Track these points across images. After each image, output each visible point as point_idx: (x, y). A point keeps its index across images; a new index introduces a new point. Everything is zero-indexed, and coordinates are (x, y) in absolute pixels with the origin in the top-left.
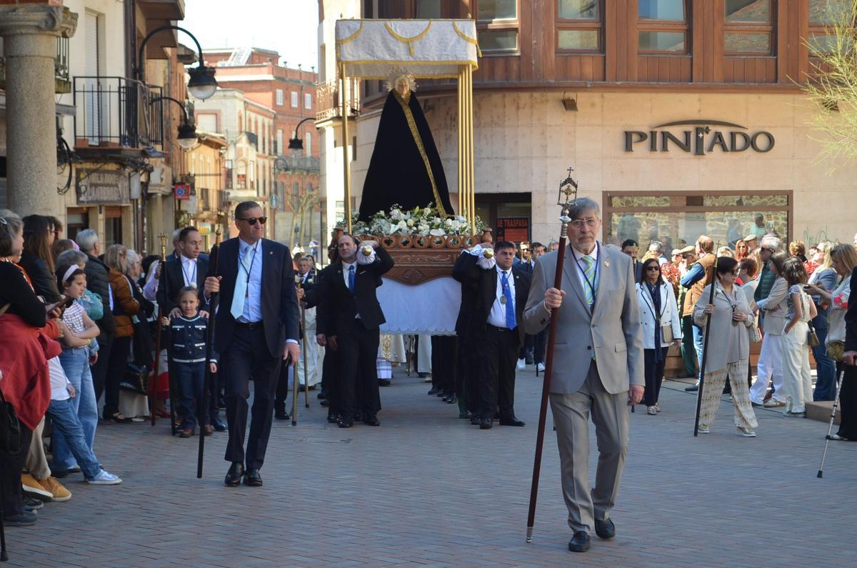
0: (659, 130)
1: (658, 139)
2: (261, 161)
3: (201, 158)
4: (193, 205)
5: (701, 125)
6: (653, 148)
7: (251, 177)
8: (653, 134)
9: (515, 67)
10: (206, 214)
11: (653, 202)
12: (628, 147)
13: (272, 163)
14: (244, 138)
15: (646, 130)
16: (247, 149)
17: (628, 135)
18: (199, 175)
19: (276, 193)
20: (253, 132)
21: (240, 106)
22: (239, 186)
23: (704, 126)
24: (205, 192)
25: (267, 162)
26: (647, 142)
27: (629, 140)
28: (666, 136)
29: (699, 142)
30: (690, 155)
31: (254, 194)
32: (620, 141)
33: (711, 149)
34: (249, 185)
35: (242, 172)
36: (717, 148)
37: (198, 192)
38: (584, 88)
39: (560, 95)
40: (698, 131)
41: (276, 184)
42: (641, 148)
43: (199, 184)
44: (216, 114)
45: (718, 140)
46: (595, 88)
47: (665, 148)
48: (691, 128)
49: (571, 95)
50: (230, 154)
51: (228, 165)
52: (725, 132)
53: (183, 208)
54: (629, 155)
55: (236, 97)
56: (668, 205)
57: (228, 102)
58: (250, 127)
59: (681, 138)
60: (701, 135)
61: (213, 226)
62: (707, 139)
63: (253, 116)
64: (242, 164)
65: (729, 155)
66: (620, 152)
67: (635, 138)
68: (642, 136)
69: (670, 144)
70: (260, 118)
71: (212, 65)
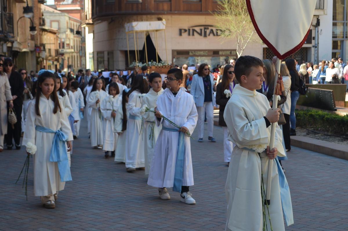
0: (191, 29)
1: (191, 32)
2: (76, 39)
3: (49, 38)
4: (44, 54)
5: (206, 27)
6: (189, 34)
7: (72, 44)
8: (189, 30)
9: (140, 6)
10: (50, 58)
12: (181, 34)
13: (80, 39)
14: (69, 30)
15: (187, 28)
16: (70, 35)
17: (180, 30)
18: (48, 44)
19: (82, 50)
20: (72, 28)
21: (67, 19)
22: (67, 48)
23: (207, 27)
24: (50, 50)
25: (78, 39)
26: (187, 33)
27: (181, 32)
28: (194, 30)
29: (205, 33)
30: (202, 37)
31: (73, 50)
32: (178, 32)
33: (209, 35)
34: (71, 47)
35: (68, 42)
36: (211, 35)
37: (47, 51)
38: (164, 14)
39: (157, 16)
40: (205, 29)
41: (81, 47)
42: (185, 35)
43: (47, 47)
44: (58, 21)
45: (212, 32)
46: (168, 14)
47: (193, 35)
48: (203, 28)
49: (161, 16)
50: (63, 36)
51: (63, 40)
52: (214, 29)
53: (40, 55)
54: (181, 37)
55: (65, 15)
57: (62, 17)
58: (71, 26)
59: (199, 31)
60: (206, 30)
61: (53, 62)
62: (208, 31)
63: (72, 22)
64: (68, 39)
65: (216, 37)
66: (178, 36)
67: (183, 31)
68: (185, 31)
69: (195, 33)
70: (75, 23)
71: (59, 3)
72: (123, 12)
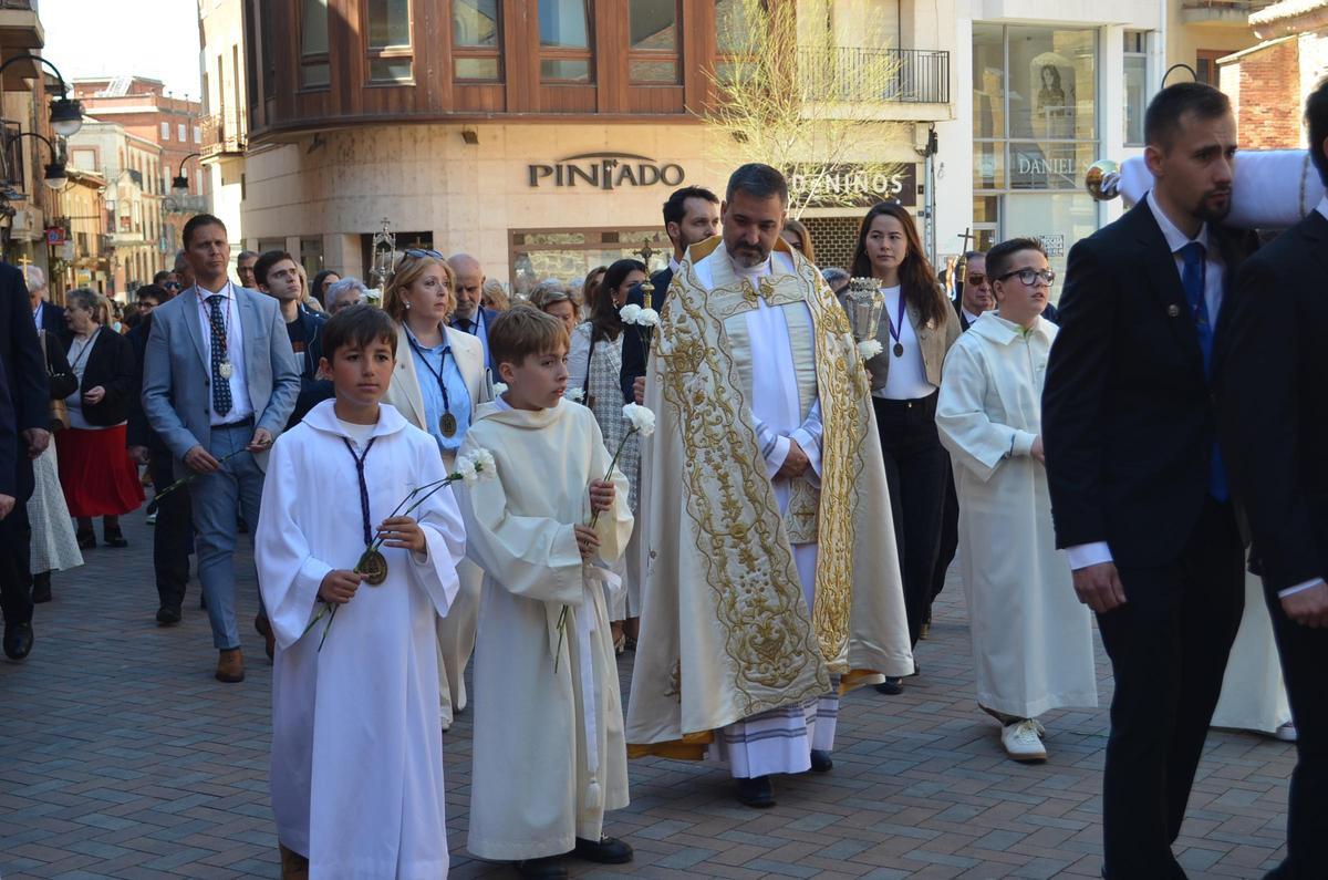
0: (564, 164)
1: (564, 173)
2: (147, 202)
3: (77, 199)
4: (70, 250)
5: (609, 158)
6: (559, 182)
7: (136, 219)
8: (559, 168)
9: (410, 98)
10: (84, 261)
11: (567, 239)
12: (533, 182)
13: (160, 203)
14: (127, 176)
15: (551, 164)
16: (131, 188)
17: (533, 169)
18: (75, 218)
19: (165, 236)
20: (137, 169)
21: (121, 141)
22: (123, 230)
23: (612, 159)
24: (82, 236)
25: (153, 202)
26: (553, 176)
27: (534, 174)
28: (572, 169)
29: (607, 175)
30: (598, 189)
31: (141, 237)
32: (525, 175)
33: (619, 183)
34: (134, 228)
35: (125, 213)
36: (626, 182)
37: (75, 237)
38: (484, 120)
39: (459, 127)
40: (605, 164)
41: (164, 226)
42: (546, 183)
43: (76, 227)
44: (94, 150)
45: (626, 173)
46: (496, 119)
47: (571, 183)
48: (598, 161)
49: (472, 127)
50: (111, 194)
51: (110, 207)
52: (634, 165)
53: (58, 254)
54: (534, 190)
55: (115, 131)
56: (582, 242)
57: (107, 137)
58: (133, 164)
59: (588, 171)
60: (608, 169)
61: (93, 275)
62: (615, 172)
63: (136, 152)
64: (125, 205)
65: (638, 189)
66: (527, 188)
67: (540, 171)
68: (548, 171)
69: (577, 178)
70: (144, 154)
71: (87, 96)
72: (357, 114)
